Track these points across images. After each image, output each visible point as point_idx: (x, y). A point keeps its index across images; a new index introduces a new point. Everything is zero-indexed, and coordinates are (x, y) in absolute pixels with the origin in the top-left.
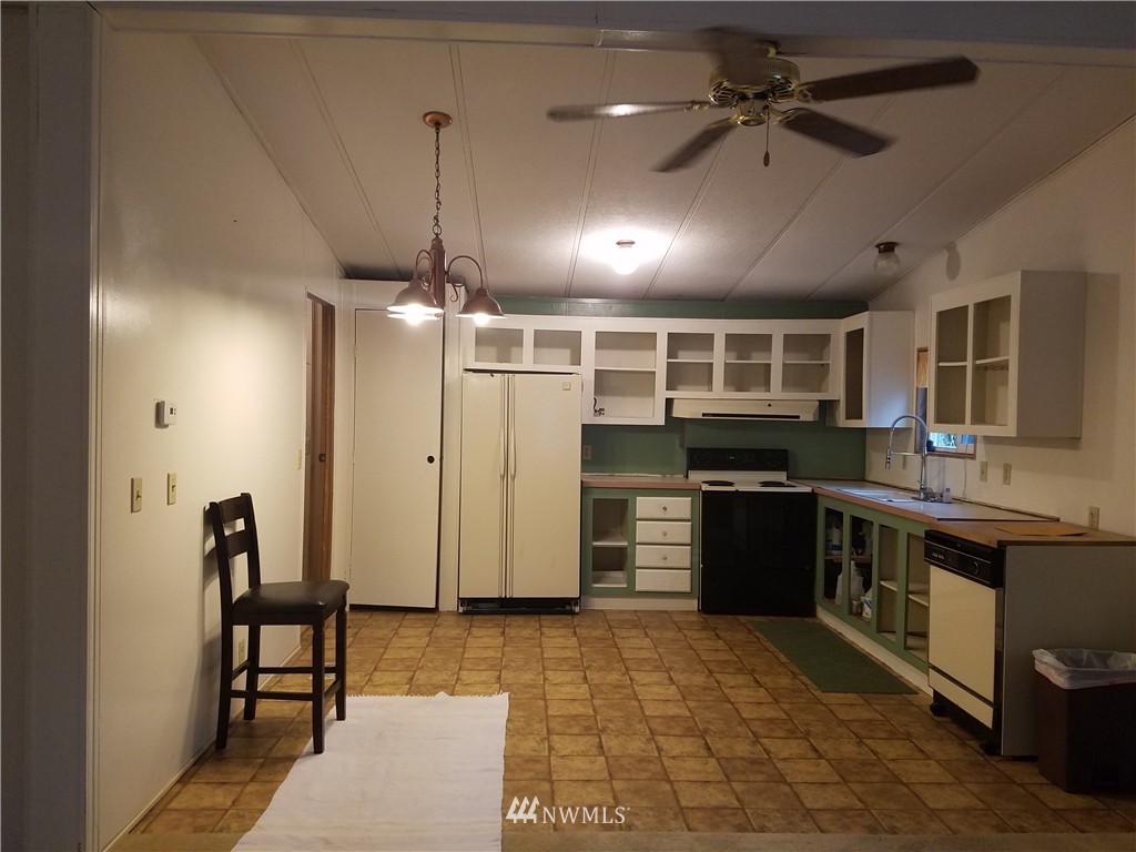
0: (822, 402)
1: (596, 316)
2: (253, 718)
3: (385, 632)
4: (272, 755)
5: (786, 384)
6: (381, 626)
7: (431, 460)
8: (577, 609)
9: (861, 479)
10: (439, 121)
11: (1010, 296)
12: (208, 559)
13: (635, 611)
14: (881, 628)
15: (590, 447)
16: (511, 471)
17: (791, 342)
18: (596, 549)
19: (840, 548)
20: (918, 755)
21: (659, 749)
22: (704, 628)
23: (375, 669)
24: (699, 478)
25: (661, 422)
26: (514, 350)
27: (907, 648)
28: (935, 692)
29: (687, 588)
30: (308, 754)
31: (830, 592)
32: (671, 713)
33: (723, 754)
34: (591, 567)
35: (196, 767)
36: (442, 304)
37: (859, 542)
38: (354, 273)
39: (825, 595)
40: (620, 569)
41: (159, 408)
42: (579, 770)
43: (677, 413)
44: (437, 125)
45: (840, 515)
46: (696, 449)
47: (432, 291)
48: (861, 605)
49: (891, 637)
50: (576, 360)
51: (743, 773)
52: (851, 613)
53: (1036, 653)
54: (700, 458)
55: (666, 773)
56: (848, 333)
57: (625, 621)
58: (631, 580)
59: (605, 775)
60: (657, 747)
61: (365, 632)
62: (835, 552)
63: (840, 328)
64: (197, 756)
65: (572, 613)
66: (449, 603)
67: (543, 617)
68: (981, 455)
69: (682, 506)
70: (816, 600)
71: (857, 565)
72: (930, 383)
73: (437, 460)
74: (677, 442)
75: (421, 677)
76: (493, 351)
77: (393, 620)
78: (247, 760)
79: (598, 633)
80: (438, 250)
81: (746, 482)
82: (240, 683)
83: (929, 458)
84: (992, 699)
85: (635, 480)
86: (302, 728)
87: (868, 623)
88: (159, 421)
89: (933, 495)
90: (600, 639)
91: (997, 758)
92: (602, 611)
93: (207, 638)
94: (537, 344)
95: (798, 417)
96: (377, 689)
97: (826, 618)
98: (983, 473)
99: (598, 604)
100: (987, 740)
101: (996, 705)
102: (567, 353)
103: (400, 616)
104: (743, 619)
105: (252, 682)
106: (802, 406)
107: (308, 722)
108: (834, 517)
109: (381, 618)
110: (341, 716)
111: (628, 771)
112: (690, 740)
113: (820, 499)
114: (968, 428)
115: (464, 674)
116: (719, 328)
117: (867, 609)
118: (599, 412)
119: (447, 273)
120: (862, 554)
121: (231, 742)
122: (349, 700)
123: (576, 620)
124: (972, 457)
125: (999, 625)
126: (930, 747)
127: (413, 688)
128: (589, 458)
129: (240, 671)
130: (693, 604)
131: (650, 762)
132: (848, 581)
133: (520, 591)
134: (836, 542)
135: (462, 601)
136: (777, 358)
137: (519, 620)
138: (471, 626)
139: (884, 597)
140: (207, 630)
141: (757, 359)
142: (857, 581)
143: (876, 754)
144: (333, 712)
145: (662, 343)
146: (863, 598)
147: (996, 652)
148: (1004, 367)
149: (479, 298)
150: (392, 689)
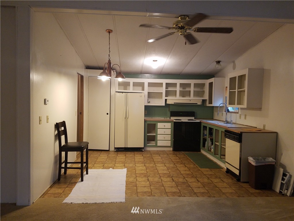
0: (203, 100)
1: (148, 78)
2: (66, 174)
3: (97, 155)
4: (71, 182)
5: (194, 95)
6: (96, 154)
7: (107, 114)
8: (143, 150)
9: (212, 119)
10: (110, 32)
11: (245, 74)
12: (56, 136)
13: (157, 151)
14: (215, 154)
15: (146, 111)
16: (127, 117)
17: (196, 85)
18: (148, 136)
19: (206, 135)
20: (221, 181)
21: (162, 180)
22: (174, 154)
23: (95, 164)
24: (173, 119)
25: (164, 105)
26: (128, 87)
27: (221, 158)
28: (227, 168)
29: (170, 145)
30: (80, 182)
31: (204, 146)
32: (165, 172)
33: (176, 181)
34: (147, 141)
35: (53, 185)
36: (111, 76)
37: (211, 133)
38: (88, 67)
39: (203, 147)
40: (154, 141)
41: (45, 100)
42: (143, 184)
43: (168, 103)
44: (109, 32)
45: (206, 127)
46: (172, 112)
47: (108, 73)
48: (211, 148)
49: (217, 156)
50: (143, 90)
51: (181, 185)
52: (208, 150)
53: (249, 158)
54: (173, 114)
55: (163, 185)
56: (209, 83)
57: (155, 153)
58: (156, 143)
59: (149, 185)
60: (161, 180)
61: (92, 155)
62: (205, 136)
63: (207, 82)
64: (54, 182)
65: (142, 151)
66: (112, 149)
67: (135, 152)
68: (240, 113)
69: (169, 125)
70: (201, 148)
71: (210, 139)
72: (228, 95)
73: (109, 114)
74: (168, 110)
75: (106, 165)
76: (123, 87)
77: (99, 153)
78: (65, 183)
79: (148, 155)
80: (110, 62)
81: (184, 119)
82: (63, 165)
83: (228, 113)
84: (239, 169)
85: (158, 119)
86: (78, 176)
87: (212, 153)
88: (45, 103)
89: (229, 122)
90: (149, 157)
91: (240, 182)
92: (149, 151)
93: (56, 155)
94: (133, 86)
95: (197, 104)
96: (96, 168)
97: (203, 152)
98: (240, 117)
99: (148, 149)
100: (238, 178)
101: (240, 170)
102: (141, 88)
103: (100, 152)
104: (183, 152)
105: (66, 165)
106: (198, 101)
107: (79, 175)
108: (205, 127)
109: (95, 152)
110: (87, 173)
111: (154, 184)
112: (169, 178)
113: (202, 123)
114: (236, 106)
115: (116, 164)
116: (178, 82)
117: (212, 149)
118: (149, 102)
119: (112, 68)
120: (212, 137)
121: (61, 179)
122: (89, 170)
123: (143, 153)
124: (238, 113)
125: (241, 152)
126: (224, 180)
127: (104, 168)
128: (146, 114)
129: (63, 163)
130: (171, 149)
131: (159, 183)
132: (208, 143)
133: (129, 146)
134: (205, 134)
135: (115, 148)
136: (192, 89)
137: (129, 153)
138: (117, 154)
139: (216, 146)
140: (55, 153)
141: (187, 89)
142: (210, 143)
143: (212, 181)
144: (85, 173)
145: (164, 85)
146: (211, 147)
147: (240, 158)
148: (244, 91)
149: (119, 74)
150: (99, 168)
